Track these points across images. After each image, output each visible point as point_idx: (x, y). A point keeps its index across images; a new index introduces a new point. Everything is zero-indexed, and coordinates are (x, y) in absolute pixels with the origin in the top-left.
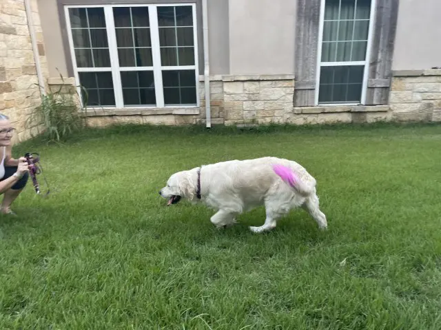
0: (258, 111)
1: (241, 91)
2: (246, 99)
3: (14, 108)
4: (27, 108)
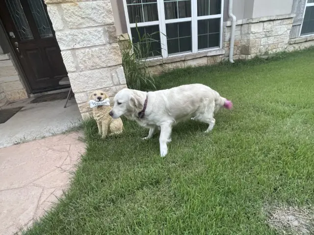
0: (269, 45)
1: (261, 30)
2: (263, 36)
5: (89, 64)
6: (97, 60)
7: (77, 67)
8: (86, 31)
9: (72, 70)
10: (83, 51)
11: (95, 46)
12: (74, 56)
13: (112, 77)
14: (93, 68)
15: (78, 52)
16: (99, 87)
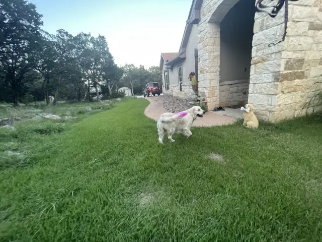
3: (300, 92)
4: (310, 93)
5: (259, 91)
6: (263, 90)
7: (253, 92)
8: (263, 75)
9: (251, 92)
10: (258, 84)
11: (265, 83)
12: (254, 86)
13: (268, 100)
14: (260, 94)
15: (256, 85)
16: (259, 103)
